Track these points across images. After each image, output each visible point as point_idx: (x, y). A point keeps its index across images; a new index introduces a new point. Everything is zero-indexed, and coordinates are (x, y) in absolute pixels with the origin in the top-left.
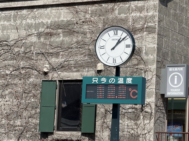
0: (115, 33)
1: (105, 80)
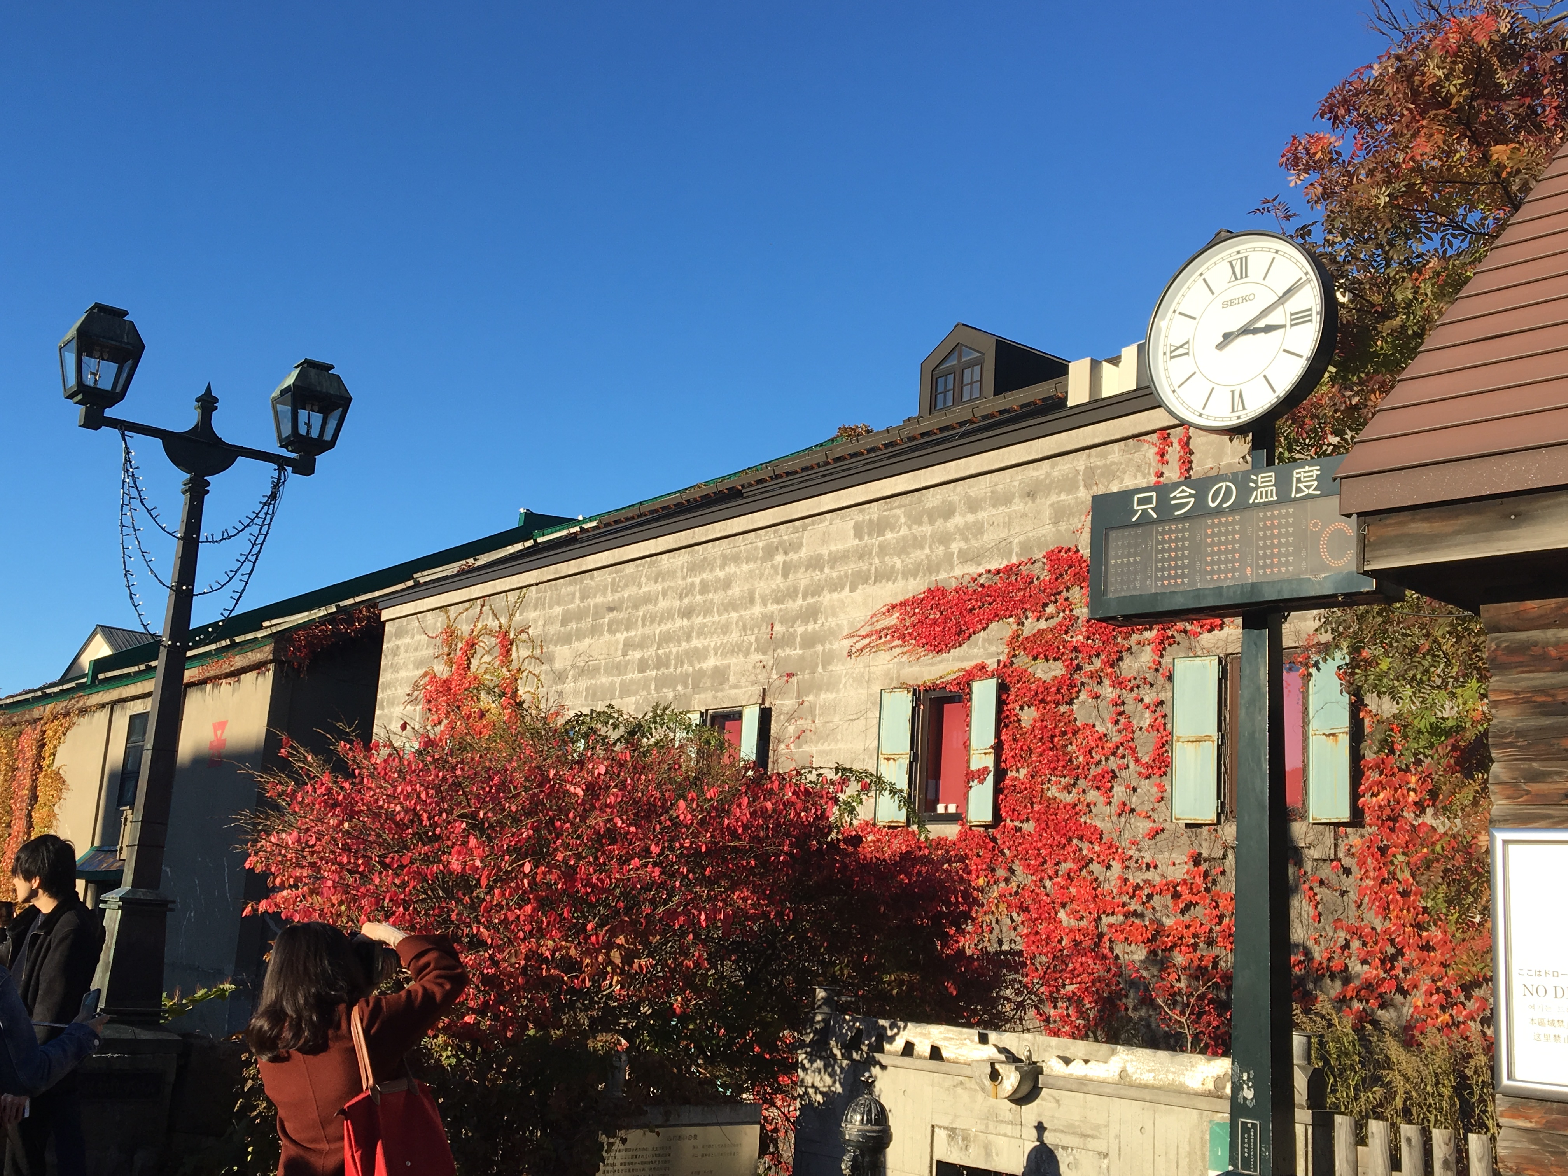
0: (1234, 273)
1: (1191, 496)
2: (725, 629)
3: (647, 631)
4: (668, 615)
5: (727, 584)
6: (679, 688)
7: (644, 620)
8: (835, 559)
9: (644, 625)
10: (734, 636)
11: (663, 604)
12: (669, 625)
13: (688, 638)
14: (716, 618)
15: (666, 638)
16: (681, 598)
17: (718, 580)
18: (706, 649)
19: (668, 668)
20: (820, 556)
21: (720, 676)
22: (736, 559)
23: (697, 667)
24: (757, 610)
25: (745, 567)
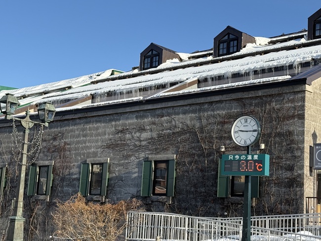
0: (245, 121)
1: (238, 157)
2: (97, 141)
3: (72, 140)
4: (79, 136)
5: (97, 129)
6: (82, 156)
7: (71, 136)
8: (130, 124)
9: (71, 138)
10: (99, 144)
11: (77, 132)
12: (79, 139)
13: (85, 143)
14: (94, 137)
15: (78, 142)
16: (83, 132)
17: (94, 127)
18: (91, 146)
19: (79, 151)
20: (126, 124)
21: (95, 154)
22: (100, 122)
23: (88, 151)
24: (107, 136)
25: (103, 124)
